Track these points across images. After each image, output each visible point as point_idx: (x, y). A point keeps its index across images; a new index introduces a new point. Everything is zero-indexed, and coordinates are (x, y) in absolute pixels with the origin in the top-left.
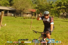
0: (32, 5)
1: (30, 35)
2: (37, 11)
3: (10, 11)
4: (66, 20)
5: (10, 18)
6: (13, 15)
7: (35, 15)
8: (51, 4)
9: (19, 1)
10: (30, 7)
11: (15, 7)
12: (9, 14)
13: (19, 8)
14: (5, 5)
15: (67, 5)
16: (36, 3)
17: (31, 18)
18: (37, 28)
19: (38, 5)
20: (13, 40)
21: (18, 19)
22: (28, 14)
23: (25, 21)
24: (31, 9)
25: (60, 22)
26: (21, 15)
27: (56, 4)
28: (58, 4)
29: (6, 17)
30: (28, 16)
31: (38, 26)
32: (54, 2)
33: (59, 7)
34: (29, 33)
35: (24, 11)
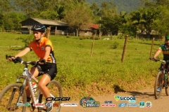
0: (93, 18)
1: (89, 65)
2: (102, 27)
3: (60, 28)
4: (145, 41)
5: (59, 37)
6: (63, 33)
7: (98, 33)
8: (123, 17)
9: (73, 12)
10: (90, 20)
11: (67, 22)
12: (57, 31)
13: (73, 23)
14: (51, 18)
15: (148, 18)
16: (99, 14)
17: (92, 38)
18: (101, 53)
19: (103, 18)
20: (64, 72)
21: (72, 39)
22: (86, 32)
23: (82, 43)
24: (91, 23)
25: (137, 44)
26: (76, 33)
27: (131, 17)
28: (134, 16)
29: (53, 36)
30: (87, 34)
31: (102, 51)
32: (129, 14)
33: (135, 22)
34: (89, 62)
35: (81, 27)
